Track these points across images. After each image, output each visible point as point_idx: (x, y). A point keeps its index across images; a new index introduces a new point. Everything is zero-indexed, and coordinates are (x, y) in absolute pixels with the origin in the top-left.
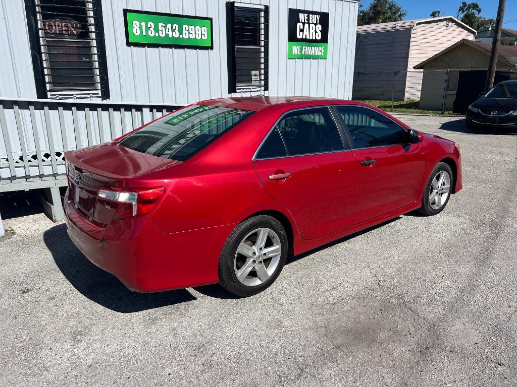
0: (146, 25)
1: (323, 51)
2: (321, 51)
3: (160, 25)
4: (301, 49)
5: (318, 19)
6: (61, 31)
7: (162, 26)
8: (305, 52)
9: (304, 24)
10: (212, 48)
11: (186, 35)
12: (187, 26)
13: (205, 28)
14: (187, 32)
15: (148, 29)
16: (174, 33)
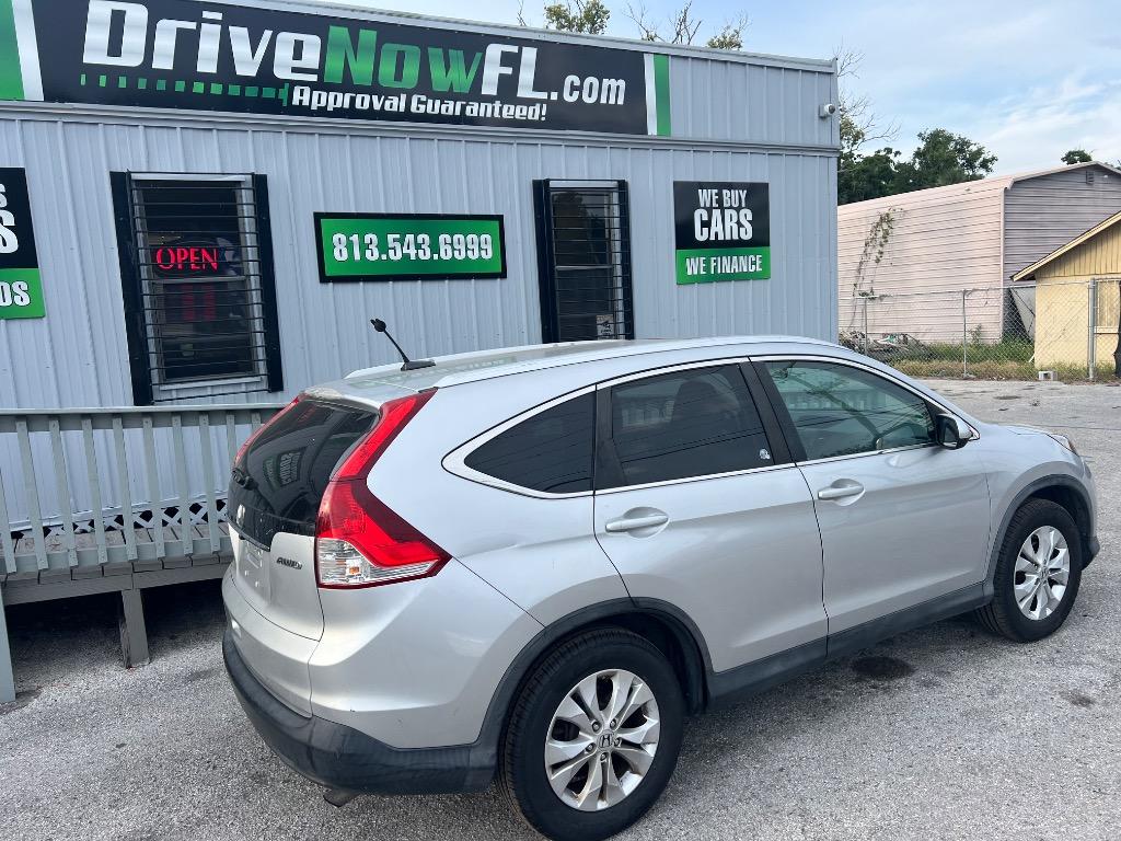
0: (362, 239)
1: (758, 262)
2: (754, 263)
3: (390, 237)
4: (707, 262)
5: (743, 197)
6: (186, 265)
7: (395, 240)
8: (716, 267)
9: (709, 210)
10: (503, 275)
11: (446, 254)
12: (448, 237)
13: (488, 237)
14: (449, 248)
15: (364, 247)
16: (420, 251)
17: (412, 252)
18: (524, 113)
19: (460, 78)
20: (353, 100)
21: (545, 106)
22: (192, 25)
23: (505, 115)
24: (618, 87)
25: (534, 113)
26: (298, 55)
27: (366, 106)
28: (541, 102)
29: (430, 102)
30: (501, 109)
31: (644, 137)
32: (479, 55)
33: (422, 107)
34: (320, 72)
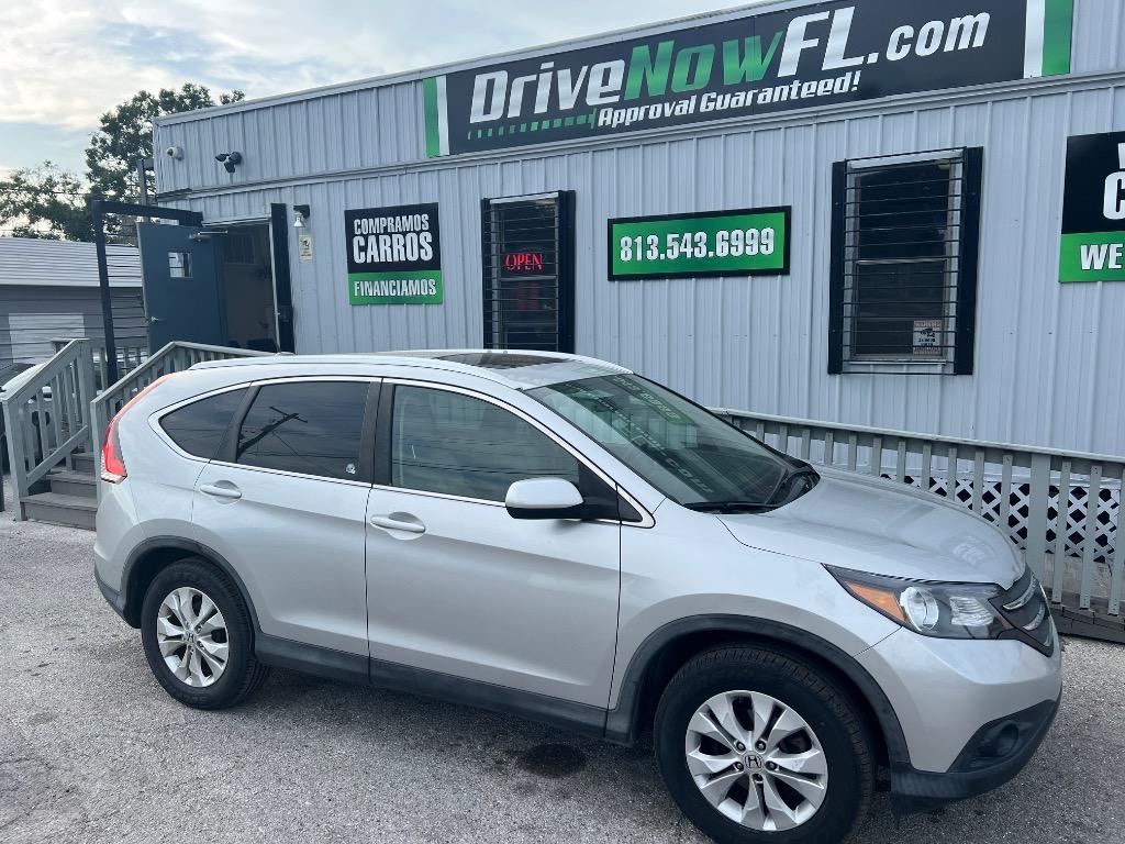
0: (644, 241)
3: (670, 237)
6: (523, 265)
7: (674, 240)
10: (785, 271)
11: (722, 250)
12: (726, 233)
13: (771, 231)
14: (726, 245)
15: (646, 247)
16: (697, 250)
17: (689, 251)
18: (829, 88)
19: (755, 65)
20: (647, 111)
21: (858, 74)
22: (534, 77)
23: (804, 95)
24: (976, 24)
25: (841, 85)
26: (605, 82)
27: (658, 115)
28: (853, 69)
29: (720, 98)
30: (800, 88)
31: (1020, 82)
32: (779, 35)
33: (712, 105)
34: (621, 93)
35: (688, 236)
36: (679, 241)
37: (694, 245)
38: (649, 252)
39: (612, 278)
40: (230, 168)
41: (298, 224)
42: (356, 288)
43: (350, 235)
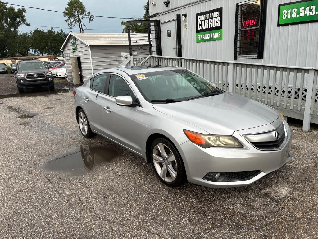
0: (291, 11)
3: (301, 9)
6: (249, 24)
7: (302, 9)
15: (292, 13)
16: (311, 12)
17: (308, 13)
35: (308, 8)
36: (305, 10)
37: (310, 10)
38: (293, 15)
39: (279, 25)
40: (167, 5)
41: (183, 20)
42: (198, 37)
43: (197, 21)
